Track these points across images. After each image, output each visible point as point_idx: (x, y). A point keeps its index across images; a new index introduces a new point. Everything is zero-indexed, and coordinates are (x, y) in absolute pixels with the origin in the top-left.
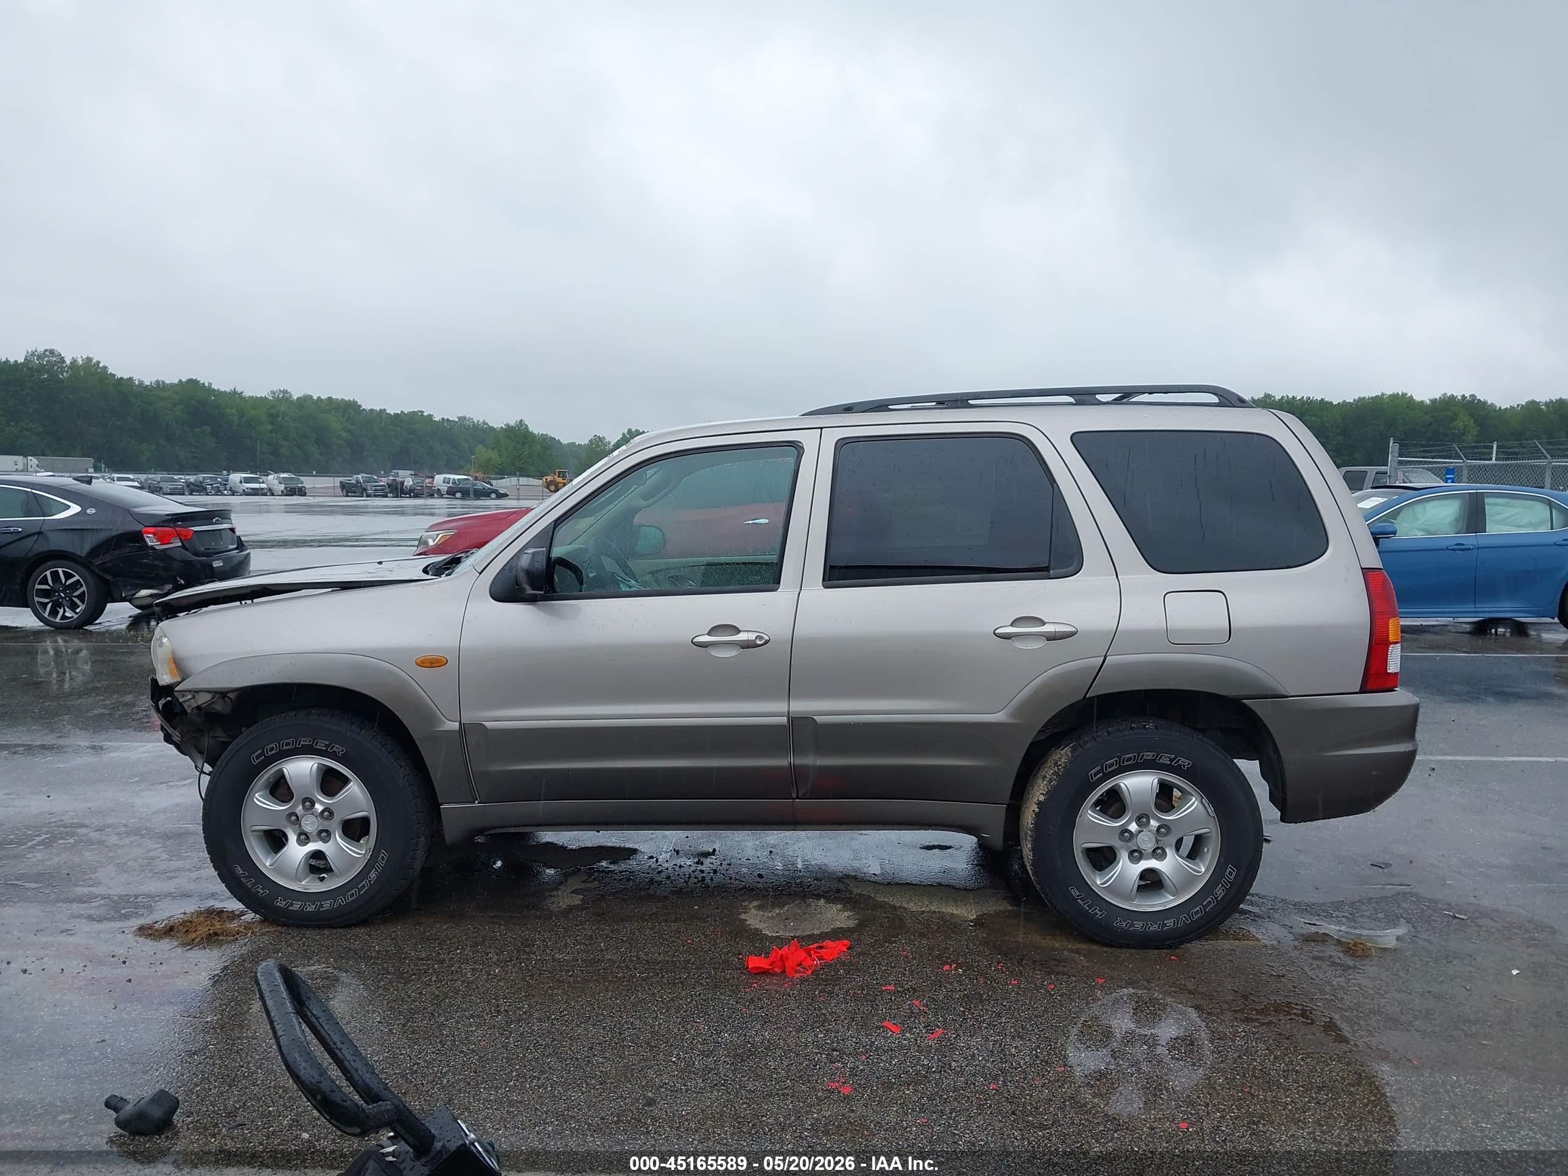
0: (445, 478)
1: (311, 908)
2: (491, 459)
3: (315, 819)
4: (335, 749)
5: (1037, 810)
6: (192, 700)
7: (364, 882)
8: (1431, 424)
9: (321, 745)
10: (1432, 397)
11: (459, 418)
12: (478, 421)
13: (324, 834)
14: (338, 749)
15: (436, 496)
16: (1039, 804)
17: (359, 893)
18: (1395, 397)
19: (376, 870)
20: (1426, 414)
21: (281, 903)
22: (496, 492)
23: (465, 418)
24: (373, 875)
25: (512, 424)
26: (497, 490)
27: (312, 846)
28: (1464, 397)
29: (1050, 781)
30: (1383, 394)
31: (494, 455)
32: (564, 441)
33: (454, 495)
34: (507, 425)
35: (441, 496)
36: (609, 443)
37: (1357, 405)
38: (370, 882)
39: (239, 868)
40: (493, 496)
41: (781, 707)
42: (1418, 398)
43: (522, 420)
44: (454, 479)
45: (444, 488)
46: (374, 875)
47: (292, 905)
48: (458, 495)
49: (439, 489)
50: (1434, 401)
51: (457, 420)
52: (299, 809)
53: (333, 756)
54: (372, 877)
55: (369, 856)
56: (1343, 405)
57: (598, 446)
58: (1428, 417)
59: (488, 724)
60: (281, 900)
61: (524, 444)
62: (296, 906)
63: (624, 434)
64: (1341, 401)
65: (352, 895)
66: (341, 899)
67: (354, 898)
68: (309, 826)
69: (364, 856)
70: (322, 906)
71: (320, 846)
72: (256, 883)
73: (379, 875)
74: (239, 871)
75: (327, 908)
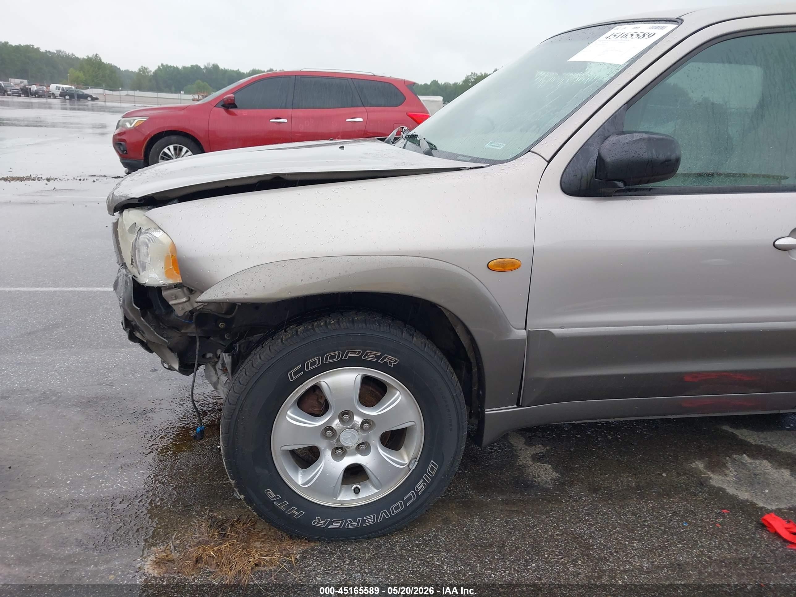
0: (57, 87)
1: (352, 525)
2: (78, 77)
3: (355, 433)
4: (386, 360)
6: (187, 303)
7: (410, 494)
9: (371, 357)
11: (57, 51)
12: (69, 54)
13: (363, 447)
14: (392, 360)
15: (52, 97)
17: (405, 504)
19: (424, 481)
21: (318, 522)
22: (91, 96)
23: (60, 51)
24: (420, 486)
25: (90, 56)
26: (92, 96)
27: (350, 460)
31: (81, 74)
32: (122, 69)
33: (65, 97)
34: (88, 56)
35: (55, 97)
36: (151, 71)
38: (417, 493)
39: (271, 493)
40: (89, 99)
43: (97, 54)
44: (62, 88)
45: (58, 93)
46: (422, 486)
47: (331, 523)
48: (67, 97)
49: (53, 93)
51: (55, 52)
52: (336, 424)
53: (384, 368)
54: (419, 488)
55: (415, 466)
57: (144, 72)
60: (319, 520)
61: (99, 69)
62: (336, 524)
63: (159, 67)
65: (397, 508)
66: (385, 512)
67: (399, 510)
68: (346, 439)
69: (408, 466)
70: (364, 521)
71: (358, 459)
72: (290, 506)
73: (428, 486)
74: (271, 495)
75: (371, 523)
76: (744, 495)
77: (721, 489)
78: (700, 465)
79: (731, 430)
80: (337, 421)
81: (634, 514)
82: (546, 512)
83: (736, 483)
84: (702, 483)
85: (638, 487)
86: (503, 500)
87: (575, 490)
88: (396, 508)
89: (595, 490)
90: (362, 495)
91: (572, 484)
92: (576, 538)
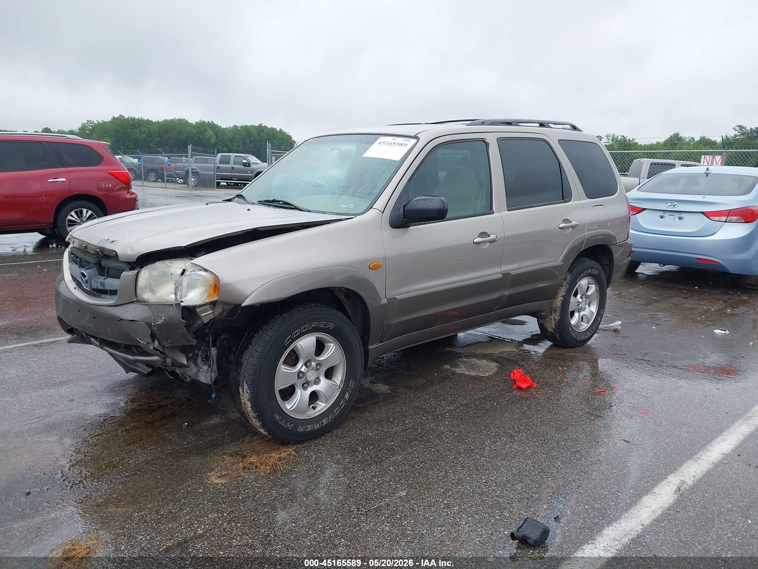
1: (317, 426)
3: (314, 371)
4: (329, 326)
5: (562, 299)
6: (212, 314)
7: (342, 401)
8: (197, 134)
9: (322, 325)
10: (196, 122)
13: (316, 380)
14: (331, 325)
16: (563, 296)
17: (341, 408)
18: (180, 120)
19: (349, 392)
20: (194, 128)
21: (301, 429)
24: (347, 396)
27: (310, 390)
28: (208, 122)
29: (566, 286)
30: (175, 119)
37: (164, 123)
38: (346, 400)
41: (498, 270)
42: (190, 121)
47: (306, 428)
50: (197, 123)
52: (303, 369)
53: (327, 330)
55: (343, 384)
56: (158, 123)
58: (195, 130)
59: (398, 297)
62: (310, 428)
64: (156, 121)
66: (331, 415)
67: (338, 412)
68: (310, 376)
69: (339, 386)
70: (322, 423)
71: (314, 388)
72: (286, 422)
73: (350, 395)
74: (277, 417)
75: (326, 423)
76: (473, 374)
77: (462, 374)
78: (447, 367)
79: (451, 349)
80: (304, 367)
81: (434, 392)
82: (396, 402)
83: (467, 370)
84: (454, 373)
85: (428, 382)
86: (371, 403)
87: (401, 390)
88: (337, 411)
89: (410, 388)
90: (317, 409)
91: (398, 388)
92: (417, 407)
